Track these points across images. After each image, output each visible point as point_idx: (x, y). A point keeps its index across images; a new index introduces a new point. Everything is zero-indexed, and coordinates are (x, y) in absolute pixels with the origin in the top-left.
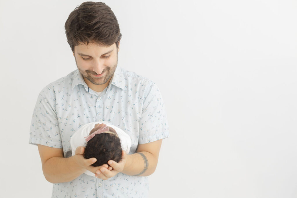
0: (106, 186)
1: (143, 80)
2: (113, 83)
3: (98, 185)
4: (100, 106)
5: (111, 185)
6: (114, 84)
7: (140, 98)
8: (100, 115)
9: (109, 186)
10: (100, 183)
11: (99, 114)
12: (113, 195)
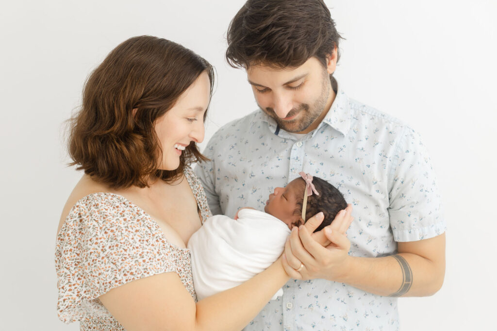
0: (301, 307)
1: (392, 123)
2: (327, 120)
3: (286, 305)
4: (297, 157)
5: (310, 306)
6: (329, 123)
7: (384, 156)
8: (295, 172)
9: (305, 308)
10: (290, 303)
11: (293, 170)
12: (313, 326)
